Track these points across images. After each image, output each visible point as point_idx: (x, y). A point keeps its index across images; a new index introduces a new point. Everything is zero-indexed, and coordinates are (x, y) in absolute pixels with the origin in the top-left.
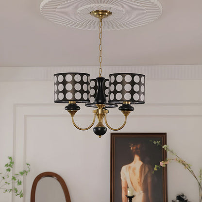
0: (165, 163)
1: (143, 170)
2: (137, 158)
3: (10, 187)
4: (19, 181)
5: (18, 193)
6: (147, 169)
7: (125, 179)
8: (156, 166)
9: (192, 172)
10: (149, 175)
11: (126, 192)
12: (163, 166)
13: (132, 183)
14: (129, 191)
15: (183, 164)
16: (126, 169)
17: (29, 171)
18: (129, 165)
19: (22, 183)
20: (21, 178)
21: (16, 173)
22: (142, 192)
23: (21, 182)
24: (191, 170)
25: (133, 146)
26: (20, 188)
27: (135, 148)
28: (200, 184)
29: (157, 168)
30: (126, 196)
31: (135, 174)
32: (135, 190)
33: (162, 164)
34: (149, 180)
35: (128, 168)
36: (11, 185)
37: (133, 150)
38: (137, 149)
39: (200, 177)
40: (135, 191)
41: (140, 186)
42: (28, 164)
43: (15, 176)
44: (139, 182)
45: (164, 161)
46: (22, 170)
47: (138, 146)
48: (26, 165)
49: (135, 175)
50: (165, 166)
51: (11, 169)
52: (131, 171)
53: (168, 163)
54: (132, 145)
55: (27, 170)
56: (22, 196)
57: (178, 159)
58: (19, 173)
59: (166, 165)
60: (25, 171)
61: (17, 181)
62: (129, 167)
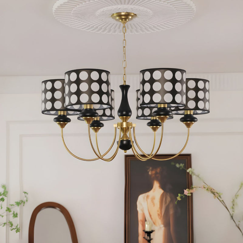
0: (191, 191)
1: (164, 199)
2: (156, 185)
3: (4, 220)
4: (15, 213)
5: (13, 227)
6: (169, 199)
7: (142, 210)
8: (179, 195)
9: (223, 202)
10: (171, 206)
11: (144, 226)
12: (188, 195)
13: (150, 216)
14: (146, 226)
15: (212, 192)
16: (144, 198)
17: (27, 201)
18: (147, 194)
19: (18, 216)
20: (17, 209)
21: (11, 203)
22: (162, 226)
23: (17, 214)
24: (221, 199)
25: (152, 170)
26: (16, 221)
27: (154, 172)
28: (232, 217)
29: (181, 197)
30: (144, 231)
31: (154, 204)
32: (154, 223)
33: (186, 192)
34: (171, 212)
35: (145, 198)
36: (5, 217)
37: (151, 175)
38: (156, 173)
39: (233, 208)
40: (154, 225)
41: (160, 219)
42: (25, 193)
43: (10, 207)
44: (159, 215)
45: (189, 188)
46: (18, 200)
47: (158, 170)
48: (24, 194)
49: (154, 206)
50: (190, 195)
51: (5, 198)
52: (149, 200)
53: (194, 191)
54: (151, 168)
55: (25, 199)
56: (18, 230)
57: (206, 186)
58: (15, 204)
59: (192, 194)
60: (22, 201)
61: (12, 212)
62: (148, 197)
